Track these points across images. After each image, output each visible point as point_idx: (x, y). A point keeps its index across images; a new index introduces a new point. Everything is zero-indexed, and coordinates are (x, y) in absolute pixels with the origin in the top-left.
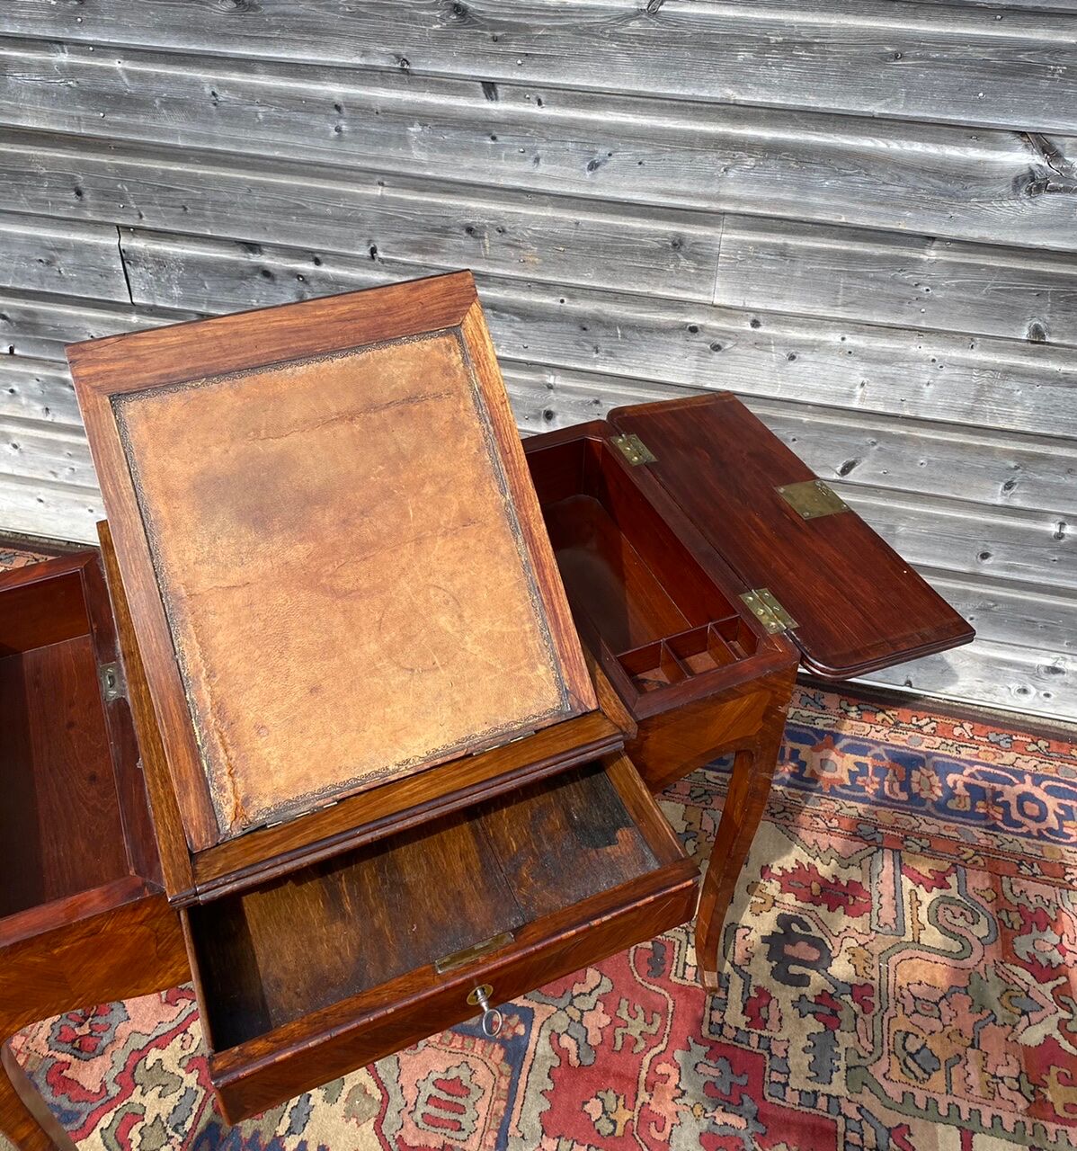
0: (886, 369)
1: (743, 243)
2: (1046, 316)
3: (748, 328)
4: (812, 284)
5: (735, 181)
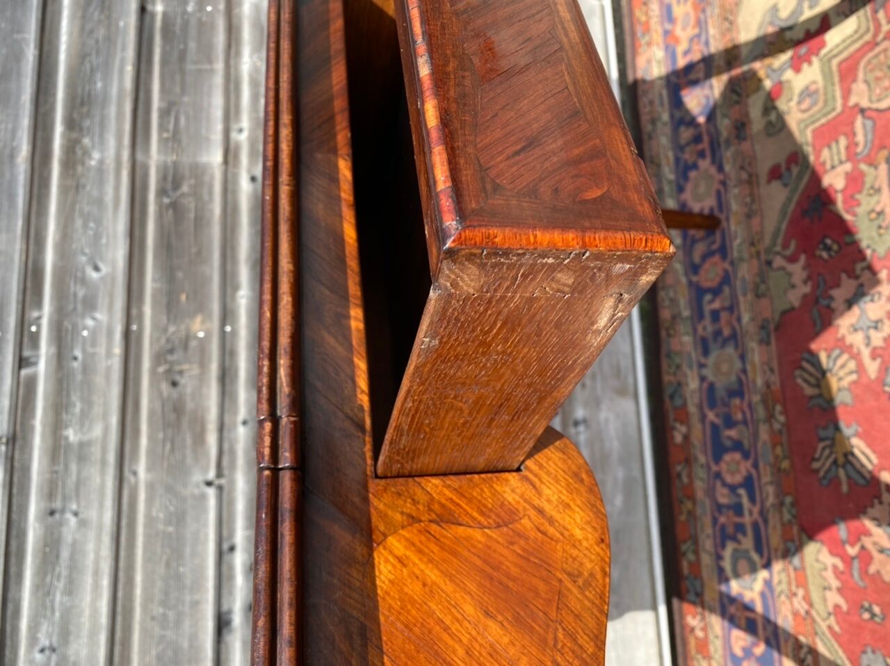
5: (102, 151)
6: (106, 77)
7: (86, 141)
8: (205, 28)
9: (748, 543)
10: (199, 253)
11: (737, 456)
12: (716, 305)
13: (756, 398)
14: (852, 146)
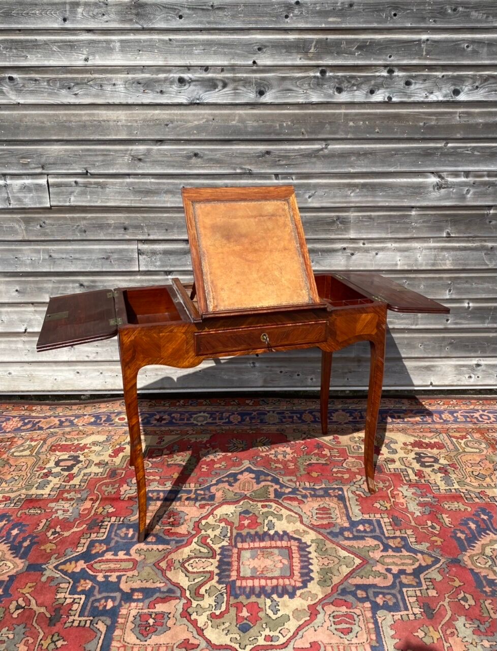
0: (406, 253)
1: (358, 216)
2: (449, 228)
3: (362, 245)
4: (381, 227)
5: (354, 196)
6: (383, 196)
7: (358, 190)
8: (406, 230)
9: (210, 421)
10: (316, 231)
11: (239, 420)
12: (295, 418)
13: (259, 426)
14: (335, 456)
